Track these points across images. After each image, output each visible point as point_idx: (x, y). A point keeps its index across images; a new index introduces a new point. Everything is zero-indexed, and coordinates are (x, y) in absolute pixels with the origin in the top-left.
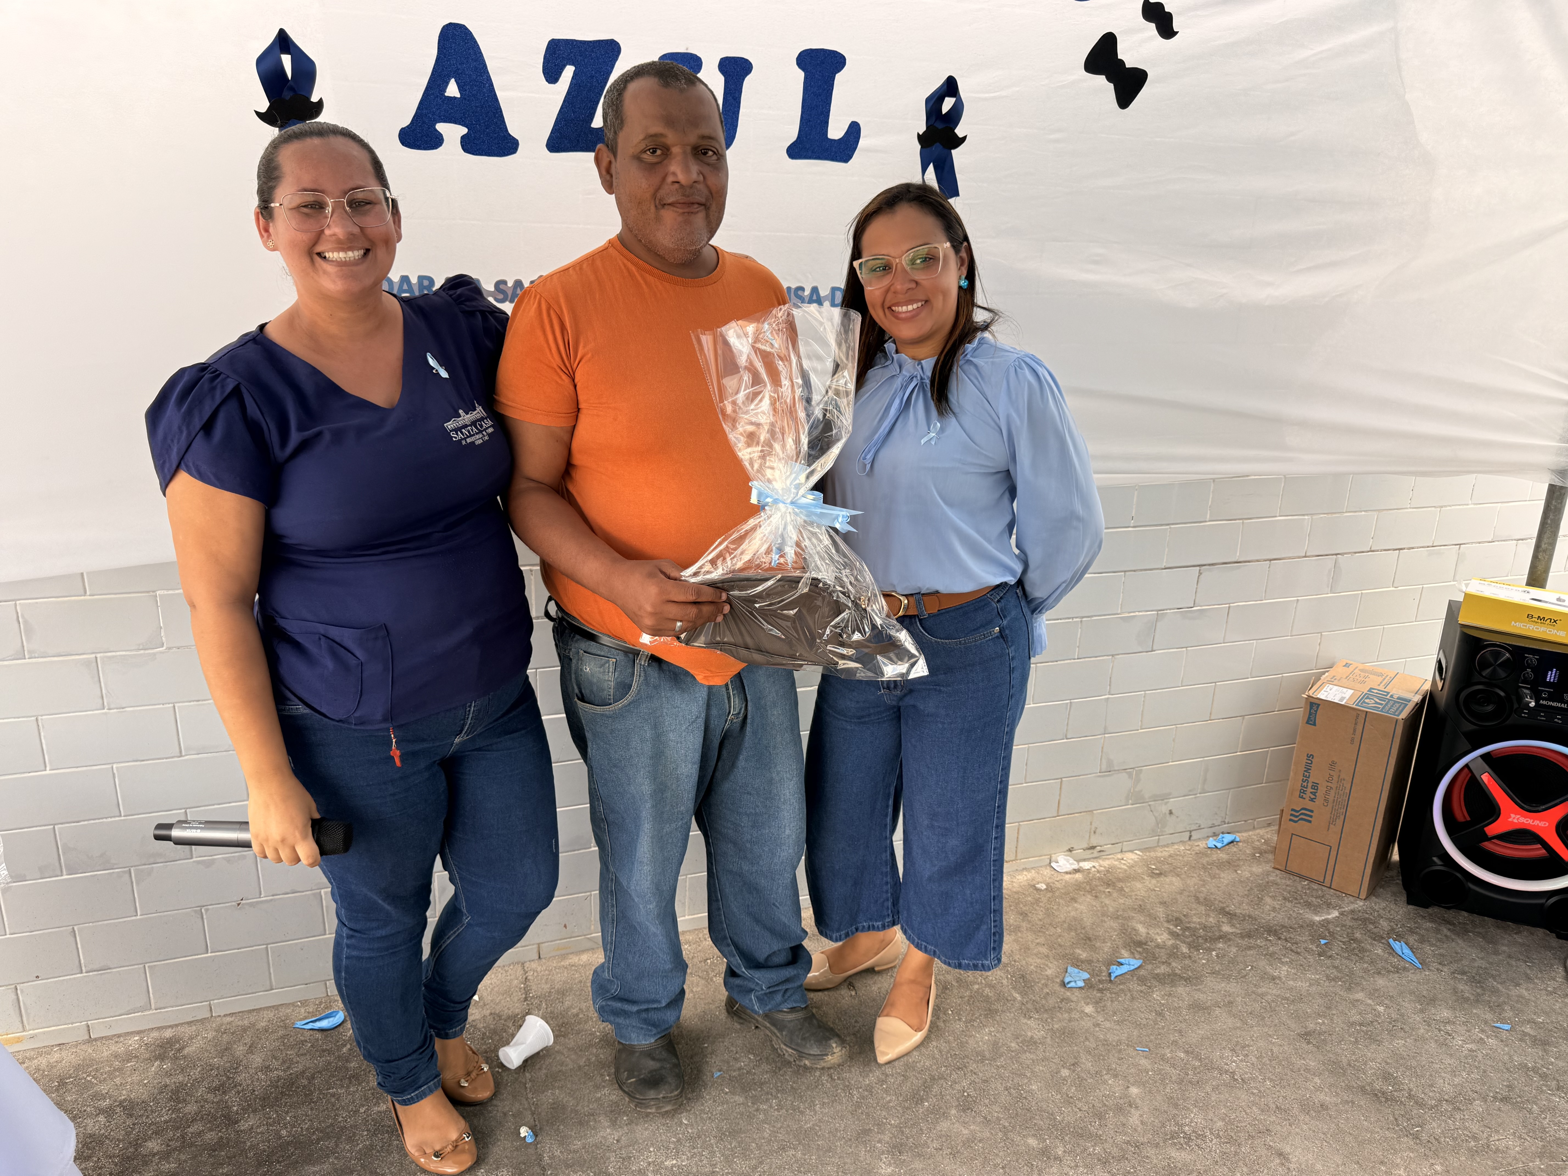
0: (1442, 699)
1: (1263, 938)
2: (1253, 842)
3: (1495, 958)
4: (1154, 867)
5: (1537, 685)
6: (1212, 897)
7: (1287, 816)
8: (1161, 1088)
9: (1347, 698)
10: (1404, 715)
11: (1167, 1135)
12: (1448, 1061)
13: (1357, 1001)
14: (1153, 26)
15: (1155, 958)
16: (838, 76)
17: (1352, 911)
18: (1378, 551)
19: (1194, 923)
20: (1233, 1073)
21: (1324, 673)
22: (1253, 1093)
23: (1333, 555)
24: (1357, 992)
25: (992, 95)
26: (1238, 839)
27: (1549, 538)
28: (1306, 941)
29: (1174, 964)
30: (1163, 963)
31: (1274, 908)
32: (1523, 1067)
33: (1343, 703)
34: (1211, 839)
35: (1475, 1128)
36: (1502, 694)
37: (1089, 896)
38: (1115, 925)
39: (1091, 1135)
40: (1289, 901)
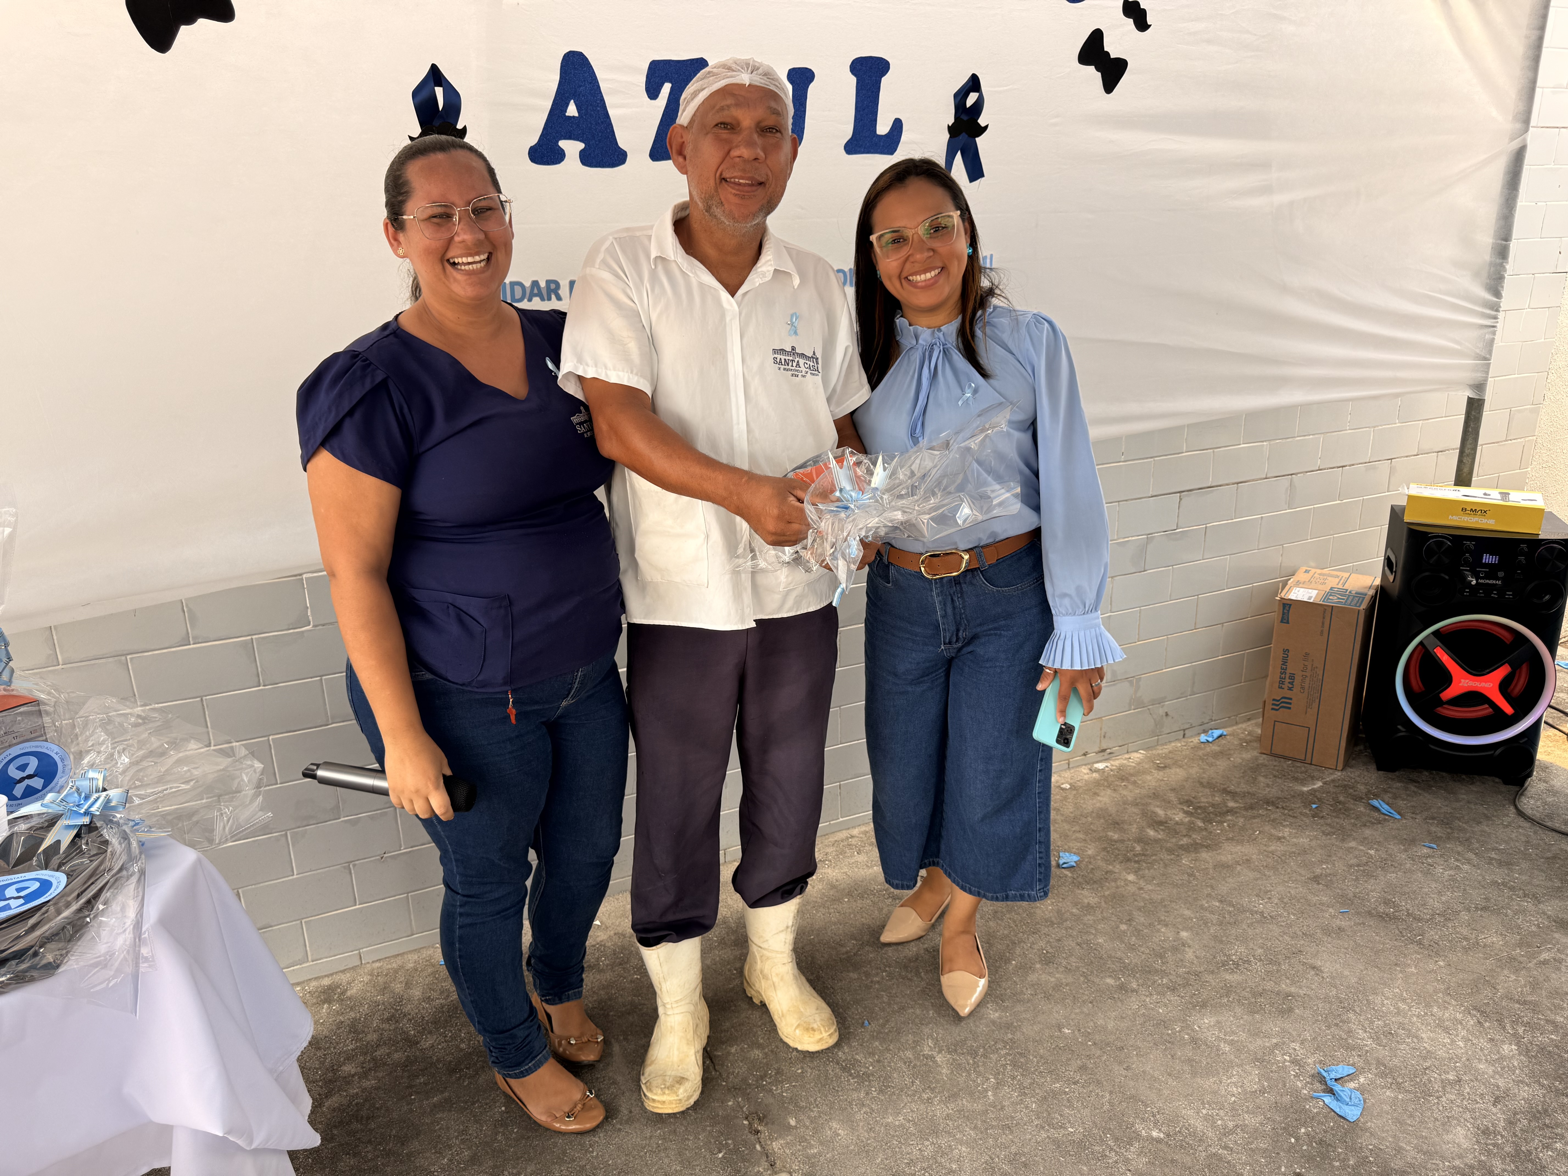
0: (1395, 589)
1: (1263, 808)
2: (1238, 735)
3: (1458, 805)
4: (1158, 762)
5: (1476, 566)
6: (1214, 781)
7: (1269, 706)
8: (1206, 930)
9: (1314, 597)
10: (1364, 606)
11: (1219, 964)
12: (1433, 885)
13: (1352, 848)
14: (1131, 21)
15: (1177, 833)
16: (883, 79)
17: (1333, 781)
18: (1325, 469)
19: (1204, 802)
20: (1262, 913)
21: (1290, 579)
22: (1281, 926)
23: (1288, 475)
24: (1350, 842)
25: (1005, 88)
26: (1225, 733)
27: (1470, 444)
28: (1299, 807)
29: (1194, 836)
30: (1185, 836)
31: (1268, 784)
32: (1494, 883)
33: (1311, 601)
34: (1202, 735)
35: (1465, 931)
36: (1447, 577)
37: (1109, 791)
38: (1135, 810)
39: (1157, 971)
40: (1279, 778)
